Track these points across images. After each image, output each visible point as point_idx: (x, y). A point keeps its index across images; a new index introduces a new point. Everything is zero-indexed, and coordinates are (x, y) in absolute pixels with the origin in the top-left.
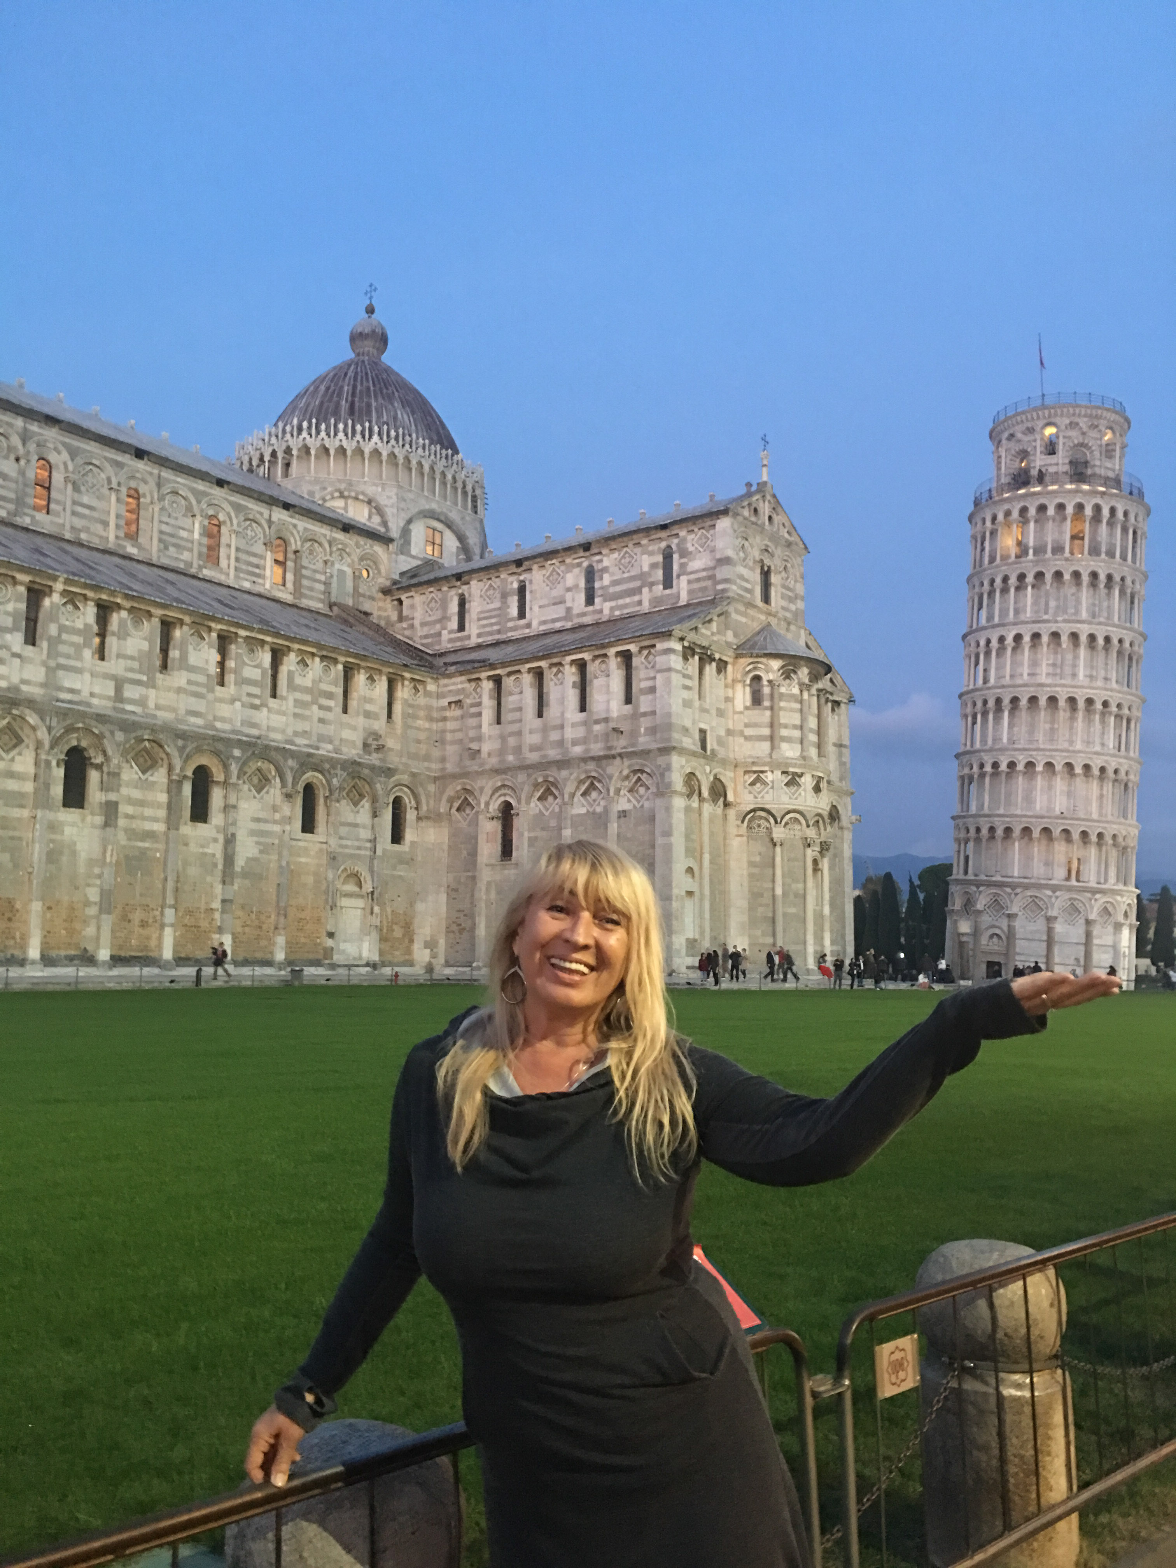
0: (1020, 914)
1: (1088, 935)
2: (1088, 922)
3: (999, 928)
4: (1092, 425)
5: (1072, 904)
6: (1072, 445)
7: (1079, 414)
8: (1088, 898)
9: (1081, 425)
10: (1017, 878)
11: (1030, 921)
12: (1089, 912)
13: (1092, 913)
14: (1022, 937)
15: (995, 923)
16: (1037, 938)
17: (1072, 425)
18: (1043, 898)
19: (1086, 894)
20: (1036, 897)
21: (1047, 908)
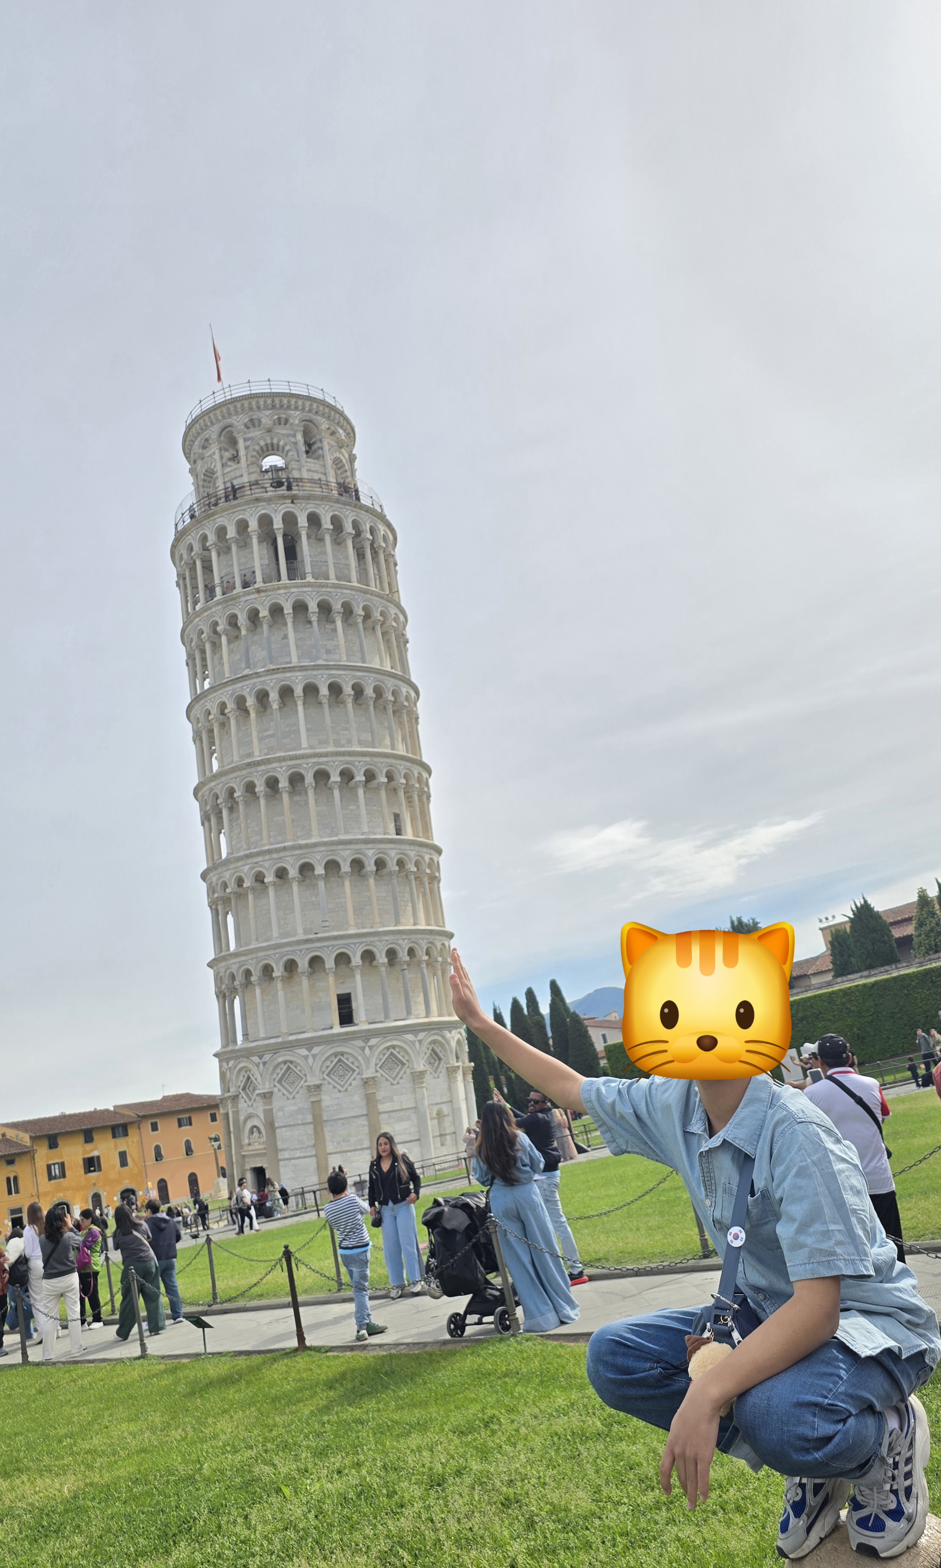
1: (370, 1099)
2: (367, 1083)
3: (257, 1116)
4: (279, 419)
5: (340, 1060)
6: (257, 448)
7: (259, 407)
8: (360, 1048)
9: (263, 421)
10: (264, 1039)
11: (288, 1099)
12: (364, 1067)
13: (368, 1068)
14: (282, 1124)
15: (251, 1110)
16: (300, 1122)
17: (253, 423)
18: (298, 1061)
19: (354, 1042)
20: (291, 1062)
21: (305, 1075)
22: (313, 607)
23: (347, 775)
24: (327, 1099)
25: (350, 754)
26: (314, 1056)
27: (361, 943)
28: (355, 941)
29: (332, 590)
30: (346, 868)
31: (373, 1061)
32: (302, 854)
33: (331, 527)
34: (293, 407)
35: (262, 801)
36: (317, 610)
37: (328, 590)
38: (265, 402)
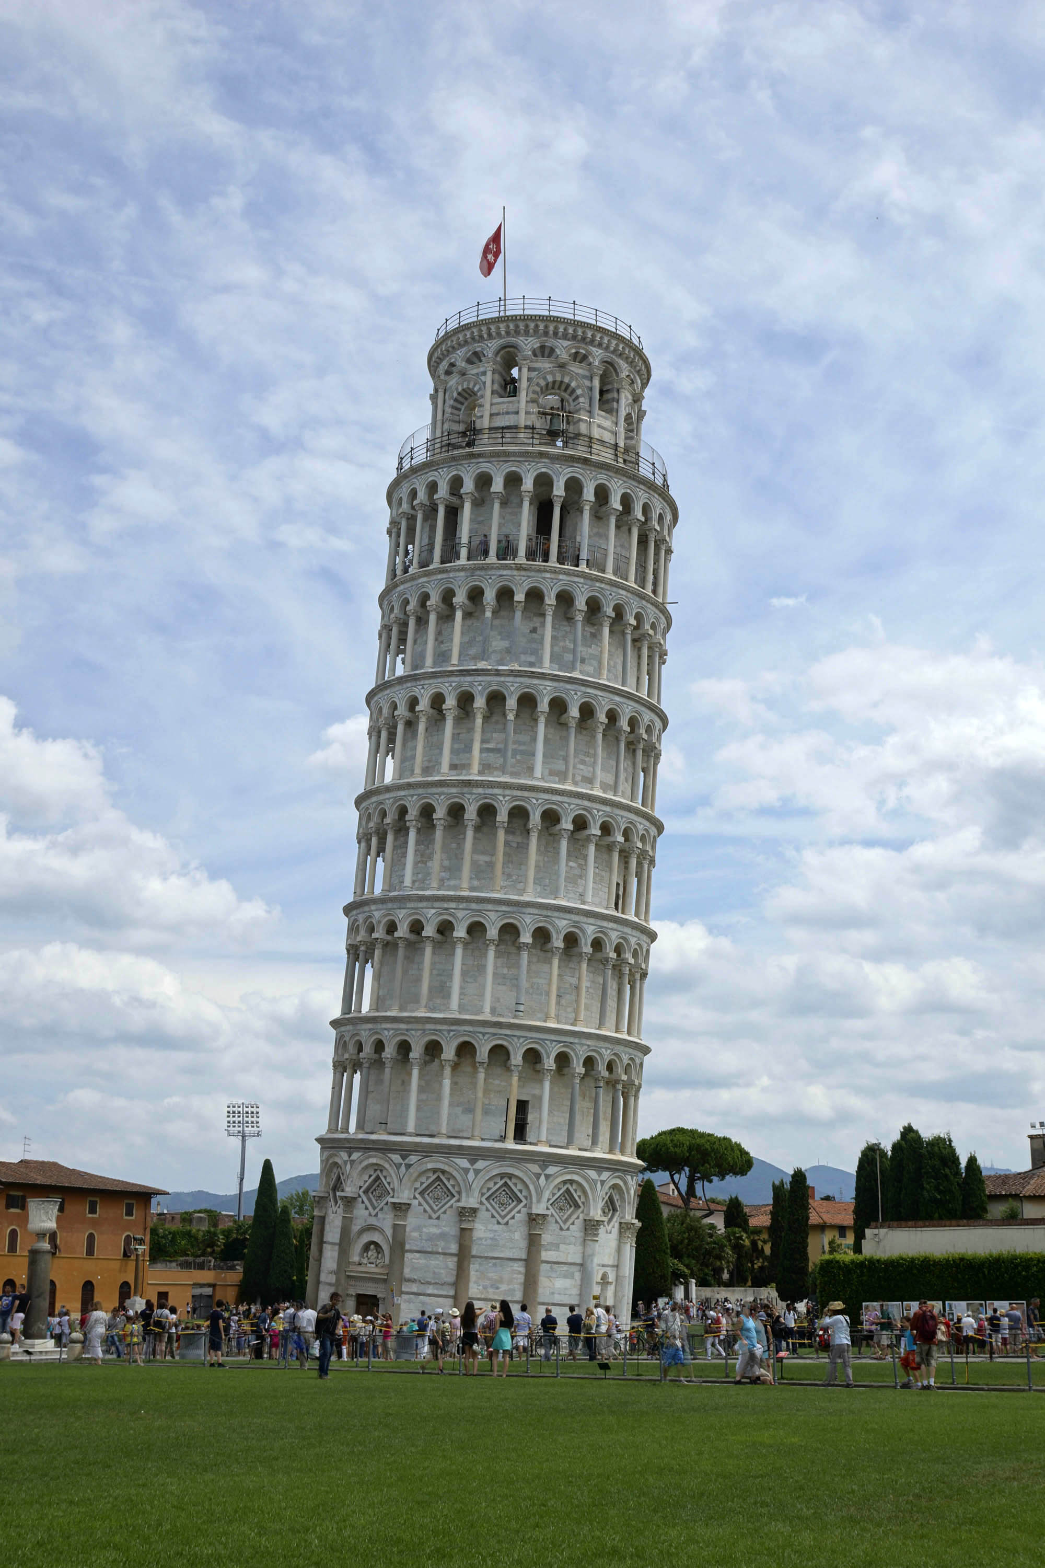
0: (415, 1202)
1: (533, 1242)
2: (534, 1220)
3: (381, 1231)
4: (577, 353)
5: (506, 1184)
6: (543, 383)
7: (556, 334)
8: (534, 1174)
9: (558, 351)
10: (410, 1135)
11: (430, 1217)
12: (534, 1199)
13: (539, 1201)
14: (415, 1248)
15: (373, 1221)
16: (440, 1250)
17: (545, 351)
18: (455, 1173)
19: (530, 1166)
20: (443, 1172)
21: (459, 1193)
22: (581, 604)
23: (580, 824)
24: (482, 1229)
25: (590, 798)
26: (477, 1172)
27: (560, 1042)
28: (553, 1037)
29: (608, 587)
30: (558, 942)
31: (547, 1194)
32: (509, 912)
33: (620, 508)
34: (597, 343)
35: (470, 833)
36: (585, 609)
37: (603, 586)
38: (565, 329)
